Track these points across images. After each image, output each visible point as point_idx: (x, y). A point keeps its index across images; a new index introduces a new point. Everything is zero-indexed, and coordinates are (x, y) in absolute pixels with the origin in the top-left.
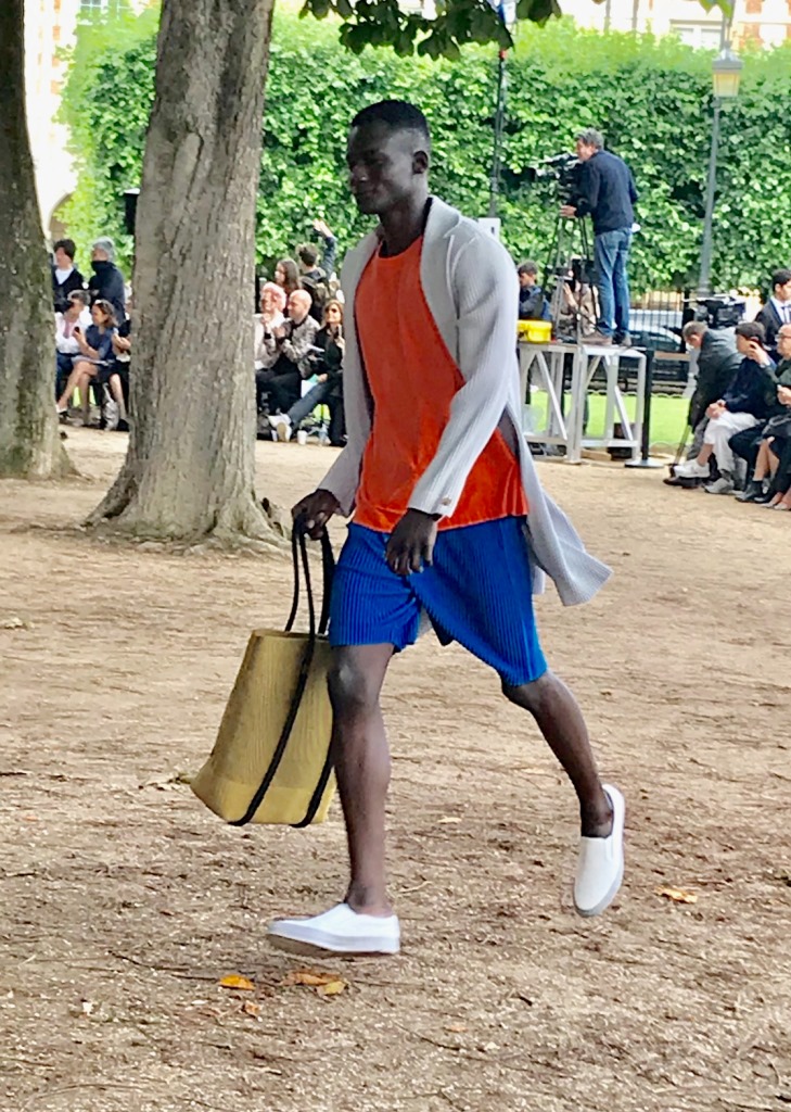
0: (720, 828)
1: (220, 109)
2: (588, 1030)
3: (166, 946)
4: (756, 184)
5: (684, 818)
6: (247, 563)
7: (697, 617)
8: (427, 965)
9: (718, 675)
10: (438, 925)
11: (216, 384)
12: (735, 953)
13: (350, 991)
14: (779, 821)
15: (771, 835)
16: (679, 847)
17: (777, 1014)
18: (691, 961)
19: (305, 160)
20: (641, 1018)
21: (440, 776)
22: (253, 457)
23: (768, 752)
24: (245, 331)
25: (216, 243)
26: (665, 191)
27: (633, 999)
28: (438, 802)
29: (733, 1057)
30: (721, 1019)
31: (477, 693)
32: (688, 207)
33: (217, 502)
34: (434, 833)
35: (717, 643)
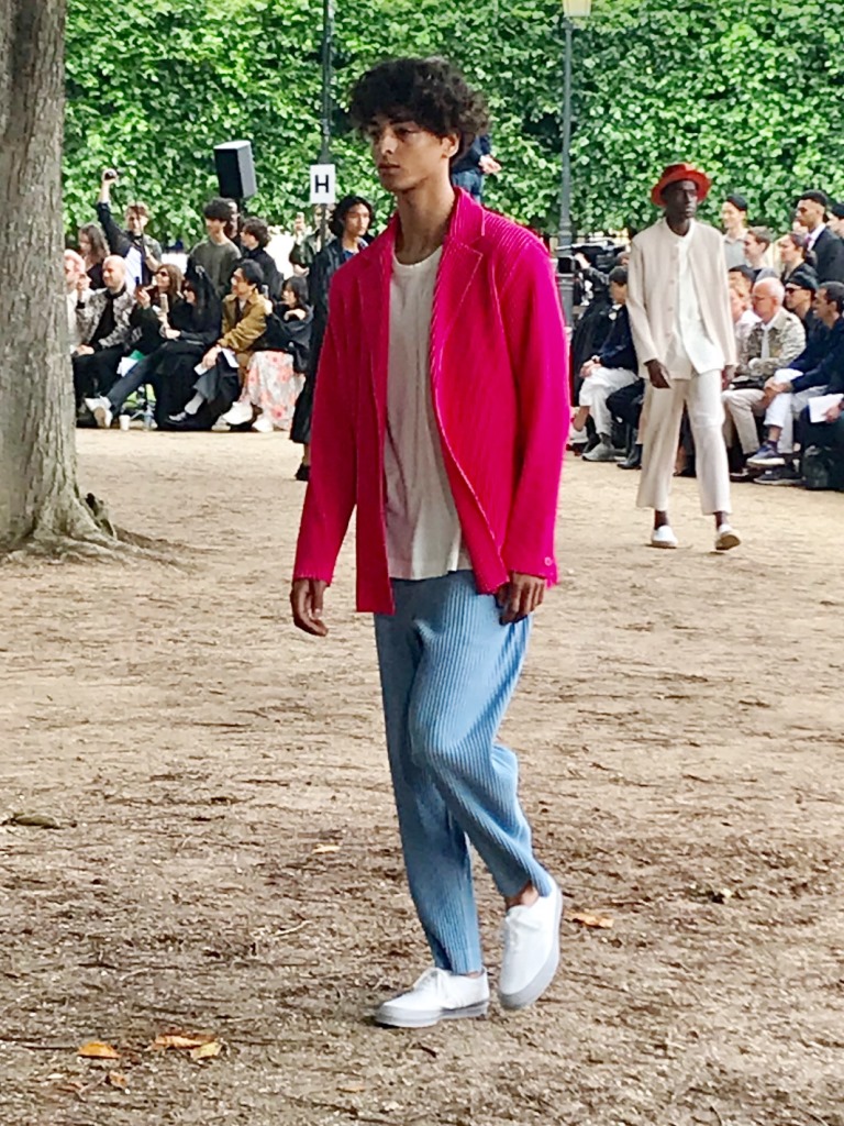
0: (633, 841)
1: (15, 58)
2: (503, 1082)
3: (13, 1013)
4: (617, 113)
5: (592, 831)
6: (75, 568)
7: (587, 602)
8: (314, 1018)
9: (615, 666)
10: (324, 971)
11: (27, 368)
12: (661, 982)
13: (228, 1052)
14: (699, 829)
15: (691, 845)
16: (588, 864)
17: (715, 1049)
18: (612, 994)
19: (109, 110)
20: (561, 1063)
21: (310, 800)
22: (74, 447)
23: (680, 750)
24: (57, 306)
25: (18, 209)
26: (516, 125)
27: (550, 1042)
28: (311, 829)
29: (668, 1103)
30: (651, 1059)
31: (345, 702)
32: (543, 143)
33: (36, 501)
34: (310, 865)
35: (611, 630)
